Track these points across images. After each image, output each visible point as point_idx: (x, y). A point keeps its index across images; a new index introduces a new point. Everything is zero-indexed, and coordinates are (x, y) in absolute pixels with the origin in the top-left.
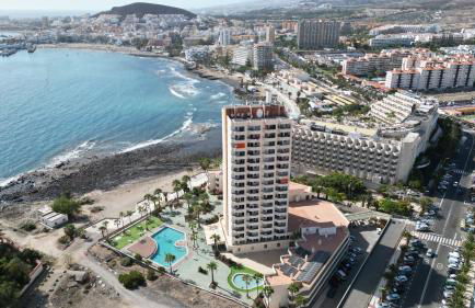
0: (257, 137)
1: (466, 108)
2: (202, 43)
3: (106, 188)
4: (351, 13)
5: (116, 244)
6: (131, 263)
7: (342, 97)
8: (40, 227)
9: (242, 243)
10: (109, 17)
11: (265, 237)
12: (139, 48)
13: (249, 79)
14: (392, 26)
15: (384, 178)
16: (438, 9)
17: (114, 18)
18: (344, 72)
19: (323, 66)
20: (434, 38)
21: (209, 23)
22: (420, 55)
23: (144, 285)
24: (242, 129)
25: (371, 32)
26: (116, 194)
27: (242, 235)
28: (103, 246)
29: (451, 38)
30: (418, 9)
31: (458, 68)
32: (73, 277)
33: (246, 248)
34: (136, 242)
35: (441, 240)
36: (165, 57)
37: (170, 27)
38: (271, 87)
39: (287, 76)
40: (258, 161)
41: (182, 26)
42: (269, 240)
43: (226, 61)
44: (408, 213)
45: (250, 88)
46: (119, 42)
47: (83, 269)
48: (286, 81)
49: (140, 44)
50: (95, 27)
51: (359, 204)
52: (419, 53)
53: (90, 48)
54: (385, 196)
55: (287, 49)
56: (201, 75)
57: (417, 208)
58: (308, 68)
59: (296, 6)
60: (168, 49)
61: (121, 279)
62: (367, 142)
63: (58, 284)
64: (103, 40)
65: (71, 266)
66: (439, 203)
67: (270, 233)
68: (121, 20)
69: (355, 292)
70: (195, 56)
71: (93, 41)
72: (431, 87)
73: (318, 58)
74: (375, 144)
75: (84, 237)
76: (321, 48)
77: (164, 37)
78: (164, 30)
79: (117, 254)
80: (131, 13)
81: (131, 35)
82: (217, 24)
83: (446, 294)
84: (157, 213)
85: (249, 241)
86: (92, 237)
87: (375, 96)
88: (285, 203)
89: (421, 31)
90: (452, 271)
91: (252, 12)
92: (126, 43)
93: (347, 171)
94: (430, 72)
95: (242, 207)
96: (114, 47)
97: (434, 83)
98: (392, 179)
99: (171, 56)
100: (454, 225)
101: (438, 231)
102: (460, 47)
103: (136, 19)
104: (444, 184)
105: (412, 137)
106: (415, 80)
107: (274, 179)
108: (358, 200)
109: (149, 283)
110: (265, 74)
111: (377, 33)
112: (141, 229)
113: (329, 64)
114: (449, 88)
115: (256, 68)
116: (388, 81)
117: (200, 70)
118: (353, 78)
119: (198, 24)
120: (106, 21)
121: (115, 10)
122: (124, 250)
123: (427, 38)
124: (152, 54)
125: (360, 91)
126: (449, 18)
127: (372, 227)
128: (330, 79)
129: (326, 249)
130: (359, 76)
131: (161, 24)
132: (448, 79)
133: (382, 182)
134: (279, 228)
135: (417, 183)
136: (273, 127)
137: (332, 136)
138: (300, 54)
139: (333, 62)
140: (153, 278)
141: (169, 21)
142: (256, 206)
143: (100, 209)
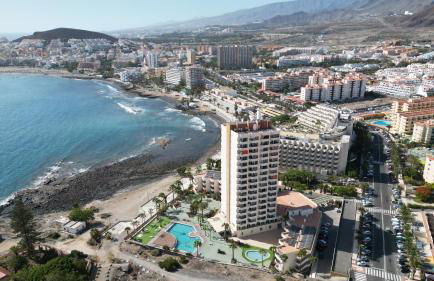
0: (256, 145)
1: (366, 114)
2: (131, 65)
3: (103, 198)
4: (251, 37)
5: (141, 241)
6: (160, 253)
7: (269, 110)
8: (64, 234)
9: (244, 228)
10: (33, 42)
11: (261, 221)
12: (70, 71)
13: (186, 96)
14: (290, 49)
15: (330, 170)
16: (319, 34)
17: (39, 43)
18: (264, 88)
19: (245, 84)
20: (326, 59)
21: (132, 47)
22: (321, 74)
23: (181, 268)
24: (245, 140)
25: (274, 54)
26: (115, 202)
27: (245, 222)
28: (131, 243)
29: (338, 58)
30: (304, 33)
31: (353, 83)
32: (120, 269)
33: (247, 232)
34: (156, 237)
35: (382, 211)
36: (99, 78)
37: (95, 50)
38: (207, 103)
39: (219, 94)
40: (256, 163)
41: (106, 50)
42: (263, 224)
43: (161, 81)
44: (354, 195)
45: (191, 104)
46: (48, 65)
47: (125, 262)
48: (220, 98)
49: (71, 66)
50: (20, 52)
51: (318, 191)
52: (320, 72)
53: (20, 72)
54: (333, 184)
55: (210, 70)
56: (140, 95)
57: (359, 191)
58: (232, 85)
59: (202, 31)
60: (100, 71)
61: (162, 265)
62: (315, 144)
63: (111, 275)
64: (31, 64)
65: (114, 261)
66: (372, 186)
67: (264, 218)
68: (45, 44)
69: (339, 253)
70: (130, 77)
71: (21, 64)
72: (334, 98)
73: (238, 77)
74: (321, 145)
75: (109, 238)
76: (239, 68)
77: (93, 60)
78: (90, 54)
79: (145, 247)
80: (56, 38)
81: (58, 59)
82: (139, 47)
83: (399, 246)
84: (162, 213)
85: (249, 226)
86: (117, 237)
87: (295, 108)
88: (274, 194)
89: (313, 52)
90: (397, 231)
91: (163, 35)
92: (55, 66)
93: (300, 168)
94: (333, 87)
95: (245, 200)
96: (43, 70)
97: (337, 95)
98: (335, 171)
99: (105, 77)
100: (387, 199)
101: (378, 205)
102: (345, 65)
103: (61, 44)
104: (371, 172)
105: (346, 139)
106: (322, 93)
107: (267, 176)
108: (316, 189)
109: (184, 266)
110: (199, 92)
111: (279, 55)
112: (156, 227)
113: (249, 82)
114: (347, 99)
115: (189, 87)
116: (303, 95)
117: (138, 90)
118: (273, 93)
119: (122, 48)
120: (30, 46)
121: (37, 35)
122: (150, 243)
123: (320, 59)
124: (85, 76)
125: (281, 103)
126: (330, 42)
127: (331, 208)
128: (254, 94)
129: (311, 225)
130: (277, 92)
131: (86, 48)
132: (346, 92)
133: (328, 173)
134: (270, 214)
135: (354, 172)
136: (267, 137)
137: (287, 141)
138: (222, 74)
139: (252, 81)
140: (186, 262)
141: (93, 44)
142: (254, 198)
143: (108, 216)
